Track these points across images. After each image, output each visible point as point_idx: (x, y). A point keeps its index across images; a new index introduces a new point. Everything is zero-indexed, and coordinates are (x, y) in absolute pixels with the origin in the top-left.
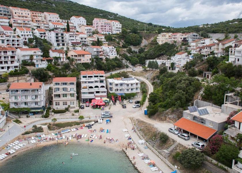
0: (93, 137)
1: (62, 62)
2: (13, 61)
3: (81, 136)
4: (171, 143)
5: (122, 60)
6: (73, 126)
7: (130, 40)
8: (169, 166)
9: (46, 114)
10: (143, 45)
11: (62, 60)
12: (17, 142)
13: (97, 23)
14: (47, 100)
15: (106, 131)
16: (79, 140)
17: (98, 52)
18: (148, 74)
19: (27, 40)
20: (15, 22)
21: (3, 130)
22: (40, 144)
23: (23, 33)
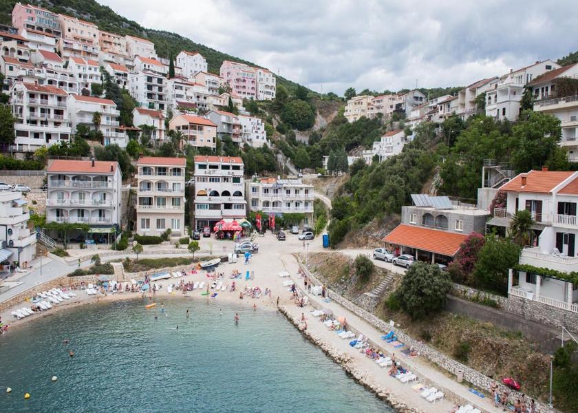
0: (218, 288)
1: (158, 140)
2: (60, 123)
3: (192, 285)
4: (379, 278)
5: (277, 153)
6: (175, 265)
7: (292, 114)
8: (377, 328)
9: (121, 241)
10: (316, 128)
11: (158, 136)
12: (55, 291)
13: (229, 73)
14: (123, 218)
15: (244, 275)
16: (189, 294)
17: (229, 125)
18: (328, 186)
19: (89, 88)
20: (68, 46)
21: (28, 266)
22: (106, 298)
23: (81, 71)
